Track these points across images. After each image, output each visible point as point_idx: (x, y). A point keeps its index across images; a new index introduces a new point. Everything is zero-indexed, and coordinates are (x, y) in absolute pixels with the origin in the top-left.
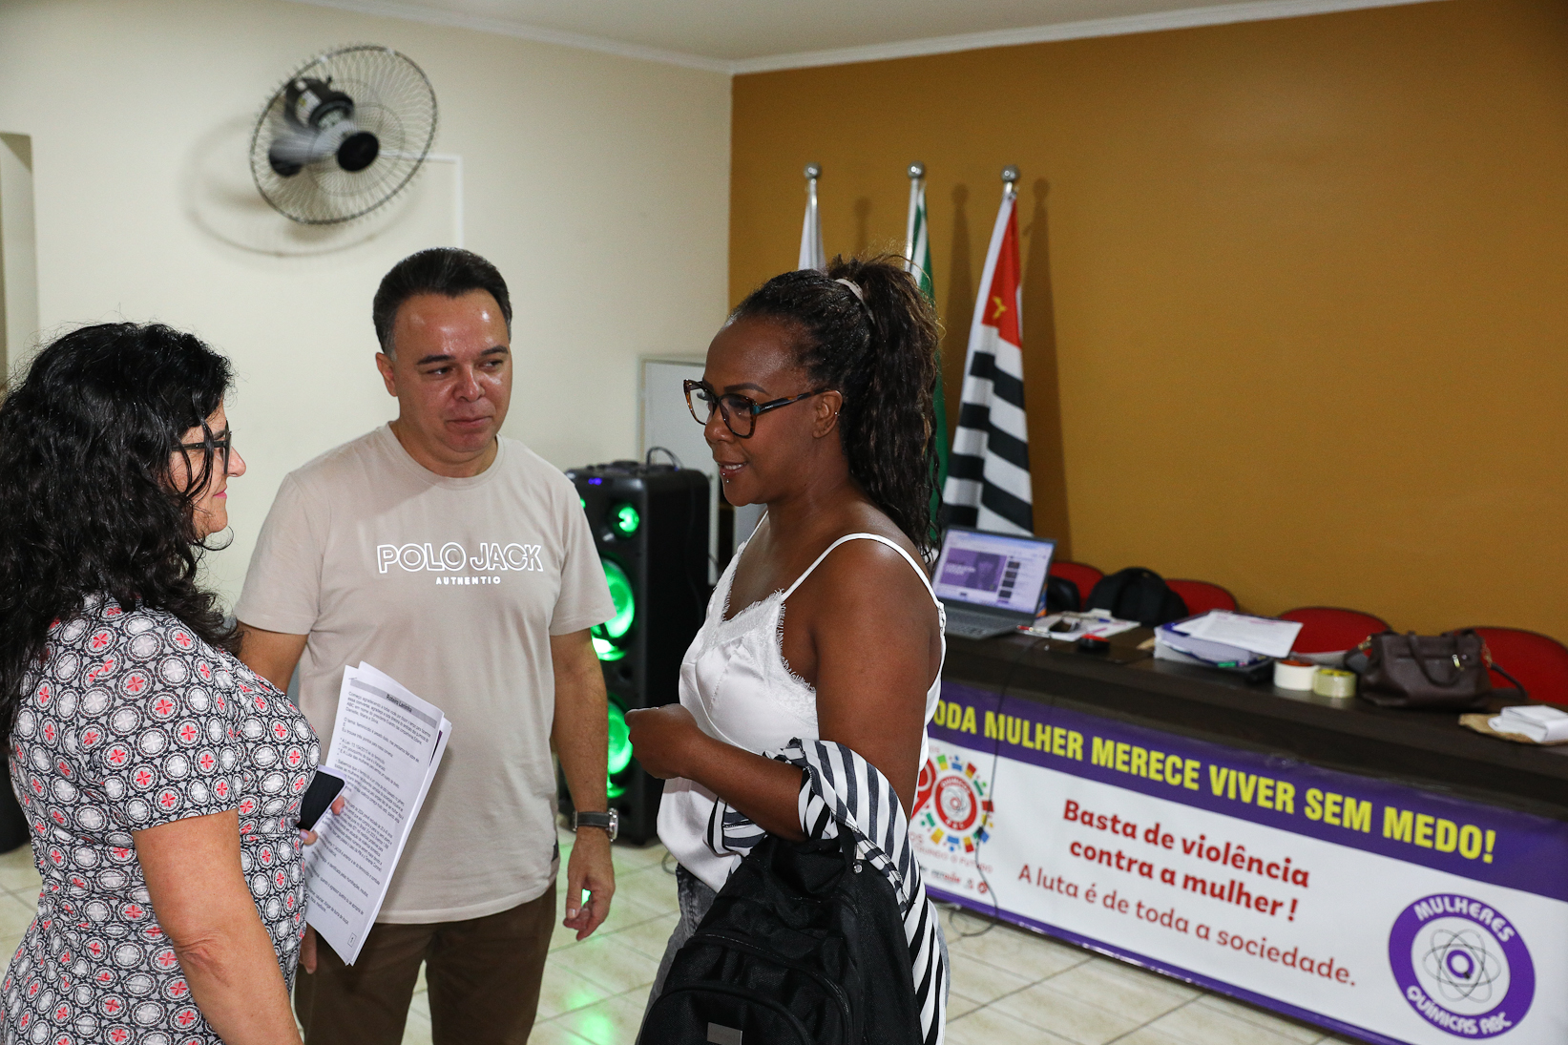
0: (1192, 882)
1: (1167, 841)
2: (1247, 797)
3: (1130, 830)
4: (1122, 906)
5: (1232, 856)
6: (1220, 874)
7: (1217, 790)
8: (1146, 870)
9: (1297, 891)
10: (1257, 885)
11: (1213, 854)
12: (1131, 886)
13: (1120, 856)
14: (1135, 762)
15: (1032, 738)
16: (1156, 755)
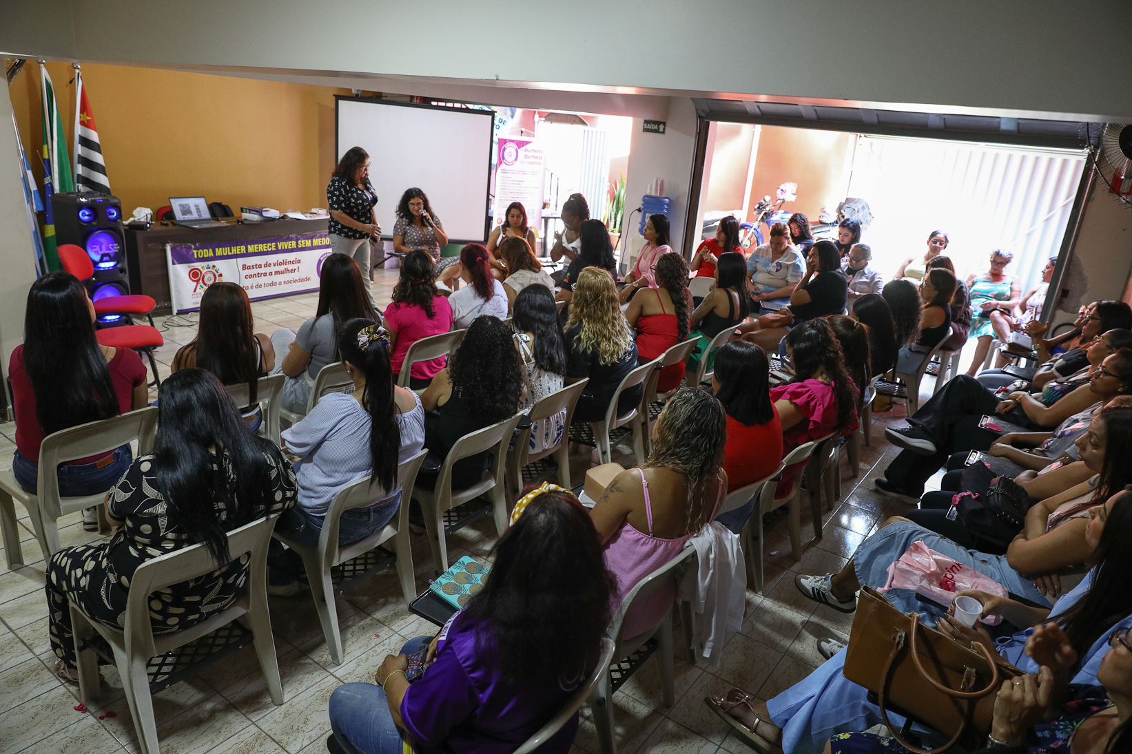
0: (277, 273)
1: (270, 265)
2: (286, 248)
3: (260, 266)
4: (260, 286)
5: (285, 263)
6: (282, 268)
7: (280, 248)
8: (265, 274)
9: (299, 265)
10: (290, 267)
11: (280, 264)
12: (262, 280)
13: (258, 274)
14: (260, 248)
15: (231, 252)
16: (265, 245)
